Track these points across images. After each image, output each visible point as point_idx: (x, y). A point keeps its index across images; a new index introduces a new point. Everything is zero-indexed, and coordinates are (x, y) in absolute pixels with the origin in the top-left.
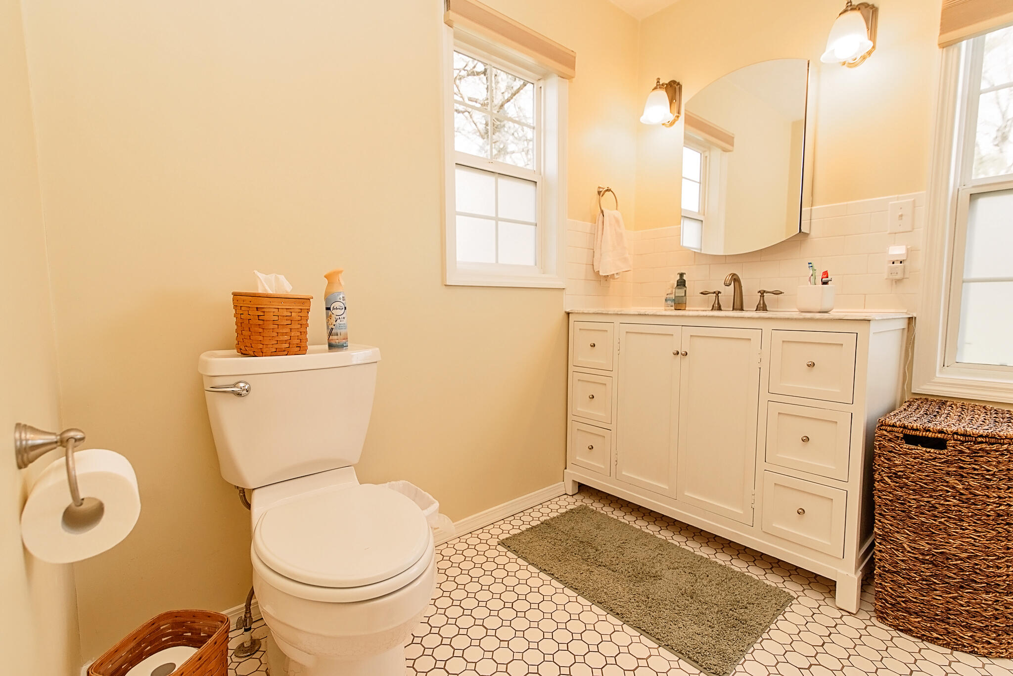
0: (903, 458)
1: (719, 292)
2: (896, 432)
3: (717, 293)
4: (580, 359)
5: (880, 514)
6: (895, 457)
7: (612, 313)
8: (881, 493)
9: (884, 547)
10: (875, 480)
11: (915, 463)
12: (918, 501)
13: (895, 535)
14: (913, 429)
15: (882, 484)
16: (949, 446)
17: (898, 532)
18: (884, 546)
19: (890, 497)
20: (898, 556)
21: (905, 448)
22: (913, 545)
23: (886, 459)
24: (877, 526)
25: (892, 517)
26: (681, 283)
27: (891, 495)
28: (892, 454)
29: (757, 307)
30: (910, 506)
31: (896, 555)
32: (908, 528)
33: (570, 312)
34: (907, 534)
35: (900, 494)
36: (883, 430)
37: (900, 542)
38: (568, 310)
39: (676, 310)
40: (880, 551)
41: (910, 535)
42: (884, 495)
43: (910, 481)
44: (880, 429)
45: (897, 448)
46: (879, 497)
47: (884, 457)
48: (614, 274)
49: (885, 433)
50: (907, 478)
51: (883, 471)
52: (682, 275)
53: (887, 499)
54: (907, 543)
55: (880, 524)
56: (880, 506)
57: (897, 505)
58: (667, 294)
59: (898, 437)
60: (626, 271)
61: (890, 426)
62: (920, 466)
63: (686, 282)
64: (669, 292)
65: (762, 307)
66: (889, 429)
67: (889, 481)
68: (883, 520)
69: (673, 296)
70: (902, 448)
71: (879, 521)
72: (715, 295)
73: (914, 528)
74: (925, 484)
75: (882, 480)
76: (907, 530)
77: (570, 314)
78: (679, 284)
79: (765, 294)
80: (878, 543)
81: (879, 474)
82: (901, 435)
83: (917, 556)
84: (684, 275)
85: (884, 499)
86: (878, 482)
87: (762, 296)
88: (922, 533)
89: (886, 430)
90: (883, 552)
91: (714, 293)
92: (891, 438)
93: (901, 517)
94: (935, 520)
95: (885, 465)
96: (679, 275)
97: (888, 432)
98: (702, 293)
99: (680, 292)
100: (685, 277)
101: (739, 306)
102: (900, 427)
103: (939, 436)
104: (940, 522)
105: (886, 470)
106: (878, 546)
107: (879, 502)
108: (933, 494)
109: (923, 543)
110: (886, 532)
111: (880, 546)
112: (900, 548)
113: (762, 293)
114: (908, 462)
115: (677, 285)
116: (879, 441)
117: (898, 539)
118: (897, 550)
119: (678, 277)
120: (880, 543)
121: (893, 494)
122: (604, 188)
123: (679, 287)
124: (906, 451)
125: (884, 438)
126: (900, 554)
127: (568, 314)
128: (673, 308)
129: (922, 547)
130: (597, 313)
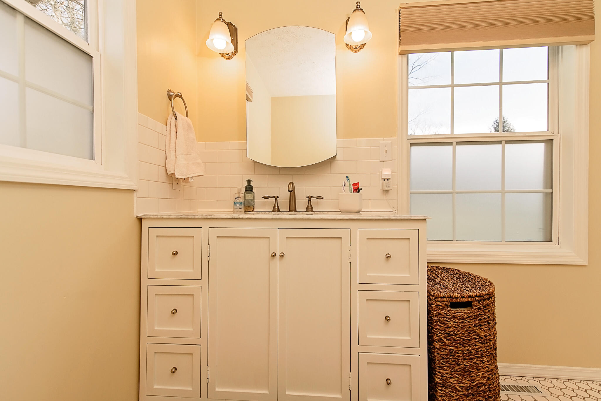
0: (452, 321)
1: (278, 197)
2: (446, 302)
3: (276, 197)
4: (156, 270)
5: (439, 367)
6: (447, 321)
7: (200, 217)
8: (440, 350)
9: (444, 393)
10: (434, 341)
11: (459, 323)
12: (462, 351)
13: (450, 380)
14: (456, 298)
15: (440, 344)
16: (474, 306)
17: (451, 378)
18: (444, 391)
19: (446, 352)
20: (454, 397)
21: (453, 313)
22: (462, 385)
23: (441, 323)
24: (438, 376)
25: (447, 367)
26: (249, 189)
27: (447, 351)
28: (445, 319)
29: (307, 208)
30: (458, 356)
31: (452, 396)
32: (457, 373)
33: (143, 217)
34: (457, 377)
35: (452, 348)
36: (438, 301)
37: (453, 385)
38: (140, 215)
39: (245, 212)
40: (441, 396)
41: (459, 378)
42: (442, 352)
43: (457, 338)
44: (435, 300)
45: (448, 314)
46: (438, 354)
47: (439, 322)
48: (189, 178)
49: (439, 303)
50: (456, 335)
51: (440, 333)
52: (249, 182)
53: (444, 354)
54: (458, 385)
55: (440, 374)
56: (438, 360)
57: (451, 357)
58: (236, 198)
59: (447, 305)
60: (198, 176)
61: (441, 297)
62: (463, 325)
63: (253, 188)
64: (237, 196)
65: (310, 209)
66: (441, 300)
67: (445, 340)
68: (441, 371)
69: (242, 199)
70: (450, 313)
71: (439, 372)
72: (274, 199)
73: (461, 372)
74: (465, 337)
75: (440, 340)
76: (457, 374)
77: (142, 219)
78: (247, 189)
79: (311, 199)
80: (439, 390)
81: (437, 336)
82: (449, 304)
83: (464, 393)
84: (251, 182)
85: (442, 354)
86: (436, 342)
87: (310, 200)
88: (465, 374)
89: (439, 301)
90: (444, 396)
91: (274, 197)
92: (443, 307)
93: (453, 365)
94: (471, 362)
95: (442, 328)
96: (247, 182)
97: (440, 302)
98: (264, 198)
99: (249, 197)
100: (252, 184)
101: (292, 208)
102: (448, 297)
103: (469, 300)
104: (474, 363)
105: (443, 332)
106: (440, 392)
107: (438, 358)
108: (470, 343)
109: (466, 381)
110: (445, 380)
111: (442, 392)
112: (454, 390)
113: (310, 198)
114: (456, 323)
115: (246, 191)
116: (436, 310)
117: (452, 383)
118: (453, 392)
119: (246, 184)
120: (441, 390)
121: (447, 349)
122: (174, 93)
123: (247, 192)
124: (453, 315)
125: (439, 308)
126: (455, 395)
127: (140, 219)
128: (243, 210)
129: (466, 385)
130: (181, 218)
